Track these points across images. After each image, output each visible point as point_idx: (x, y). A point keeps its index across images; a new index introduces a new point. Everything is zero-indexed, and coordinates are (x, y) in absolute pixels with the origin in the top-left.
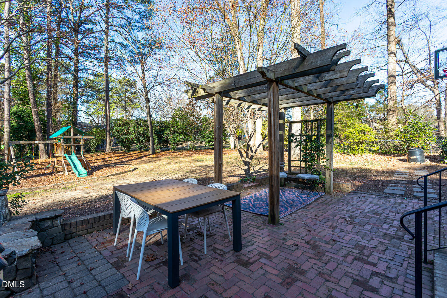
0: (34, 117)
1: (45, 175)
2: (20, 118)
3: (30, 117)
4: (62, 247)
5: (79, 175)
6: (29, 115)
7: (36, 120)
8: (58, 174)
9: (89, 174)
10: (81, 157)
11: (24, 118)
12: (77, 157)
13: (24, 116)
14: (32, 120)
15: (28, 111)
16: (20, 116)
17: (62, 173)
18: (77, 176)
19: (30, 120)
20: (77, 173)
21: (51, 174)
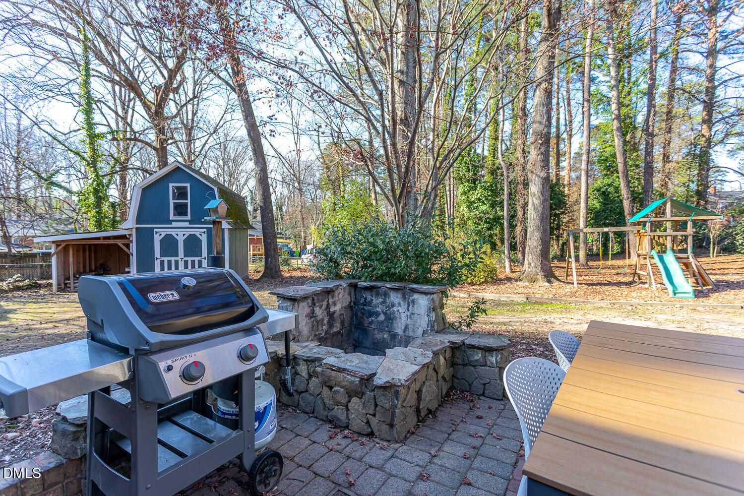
0: (624, 192)
1: (619, 284)
2: (605, 194)
3: (618, 193)
4: (490, 408)
5: (675, 294)
6: (617, 189)
7: (625, 197)
8: (641, 285)
9: (698, 294)
10: (688, 258)
11: (610, 195)
12: (678, 258)
13: (610, 192)
14: (621, 198)
15: (616, 184)
16: (604, 193)
17: (647, 286)
18: (671, 294)
19: (618, 197)
20: (670, 288)
21: (629, 284)
